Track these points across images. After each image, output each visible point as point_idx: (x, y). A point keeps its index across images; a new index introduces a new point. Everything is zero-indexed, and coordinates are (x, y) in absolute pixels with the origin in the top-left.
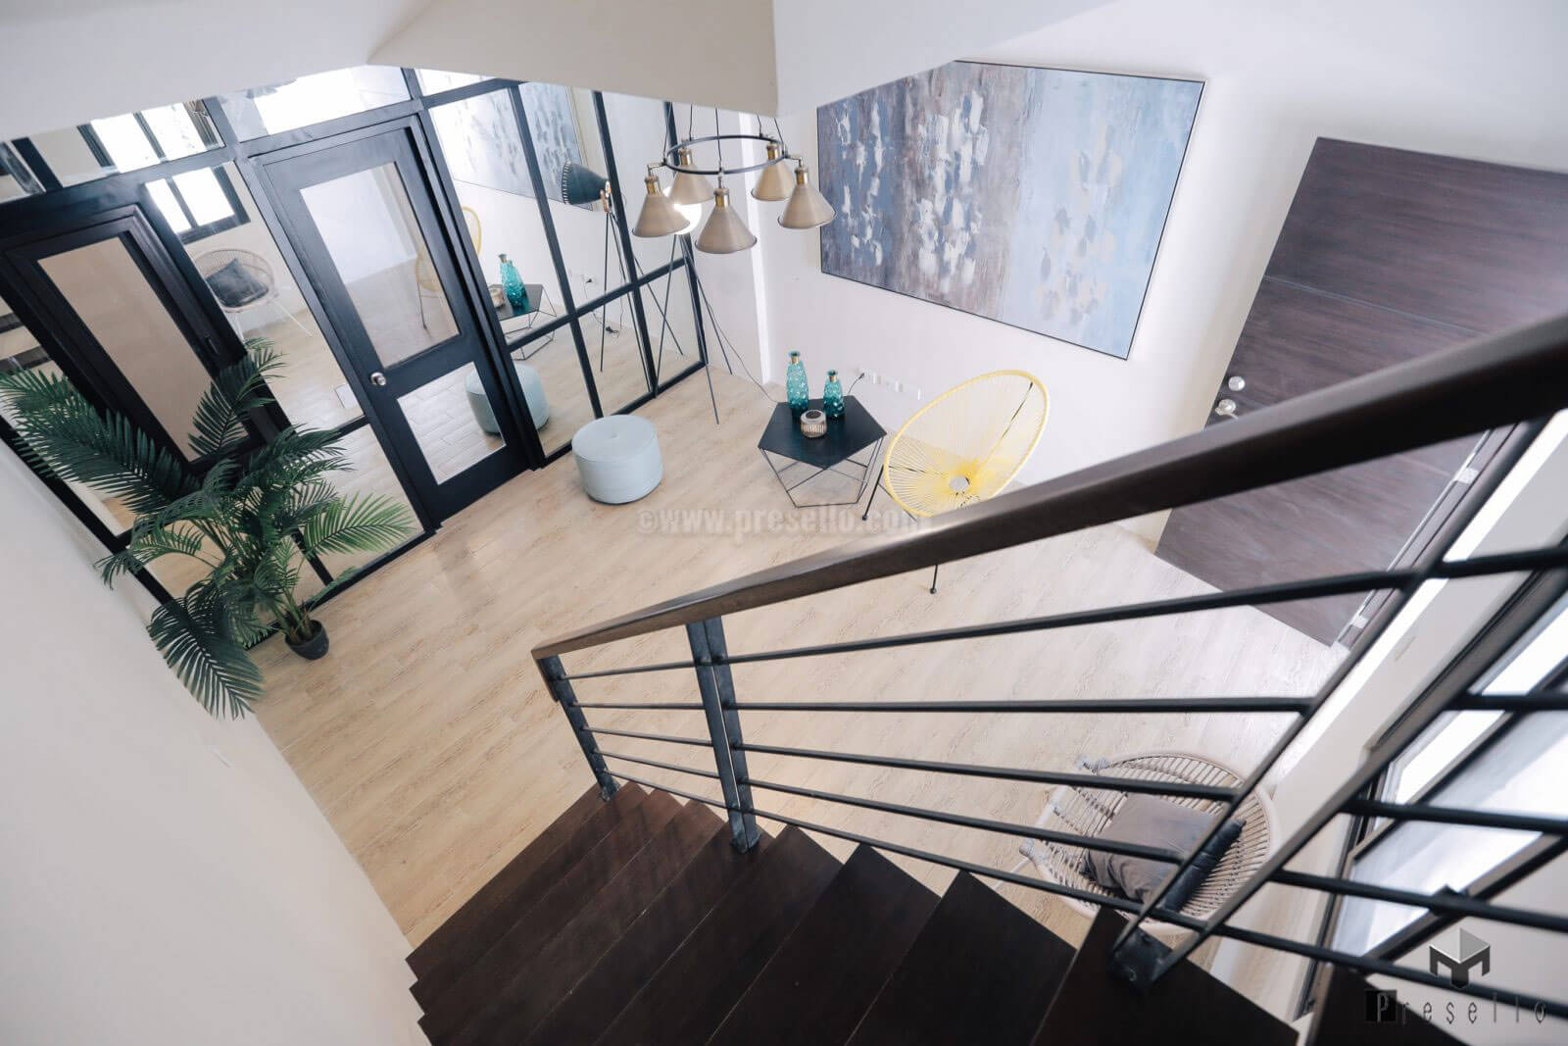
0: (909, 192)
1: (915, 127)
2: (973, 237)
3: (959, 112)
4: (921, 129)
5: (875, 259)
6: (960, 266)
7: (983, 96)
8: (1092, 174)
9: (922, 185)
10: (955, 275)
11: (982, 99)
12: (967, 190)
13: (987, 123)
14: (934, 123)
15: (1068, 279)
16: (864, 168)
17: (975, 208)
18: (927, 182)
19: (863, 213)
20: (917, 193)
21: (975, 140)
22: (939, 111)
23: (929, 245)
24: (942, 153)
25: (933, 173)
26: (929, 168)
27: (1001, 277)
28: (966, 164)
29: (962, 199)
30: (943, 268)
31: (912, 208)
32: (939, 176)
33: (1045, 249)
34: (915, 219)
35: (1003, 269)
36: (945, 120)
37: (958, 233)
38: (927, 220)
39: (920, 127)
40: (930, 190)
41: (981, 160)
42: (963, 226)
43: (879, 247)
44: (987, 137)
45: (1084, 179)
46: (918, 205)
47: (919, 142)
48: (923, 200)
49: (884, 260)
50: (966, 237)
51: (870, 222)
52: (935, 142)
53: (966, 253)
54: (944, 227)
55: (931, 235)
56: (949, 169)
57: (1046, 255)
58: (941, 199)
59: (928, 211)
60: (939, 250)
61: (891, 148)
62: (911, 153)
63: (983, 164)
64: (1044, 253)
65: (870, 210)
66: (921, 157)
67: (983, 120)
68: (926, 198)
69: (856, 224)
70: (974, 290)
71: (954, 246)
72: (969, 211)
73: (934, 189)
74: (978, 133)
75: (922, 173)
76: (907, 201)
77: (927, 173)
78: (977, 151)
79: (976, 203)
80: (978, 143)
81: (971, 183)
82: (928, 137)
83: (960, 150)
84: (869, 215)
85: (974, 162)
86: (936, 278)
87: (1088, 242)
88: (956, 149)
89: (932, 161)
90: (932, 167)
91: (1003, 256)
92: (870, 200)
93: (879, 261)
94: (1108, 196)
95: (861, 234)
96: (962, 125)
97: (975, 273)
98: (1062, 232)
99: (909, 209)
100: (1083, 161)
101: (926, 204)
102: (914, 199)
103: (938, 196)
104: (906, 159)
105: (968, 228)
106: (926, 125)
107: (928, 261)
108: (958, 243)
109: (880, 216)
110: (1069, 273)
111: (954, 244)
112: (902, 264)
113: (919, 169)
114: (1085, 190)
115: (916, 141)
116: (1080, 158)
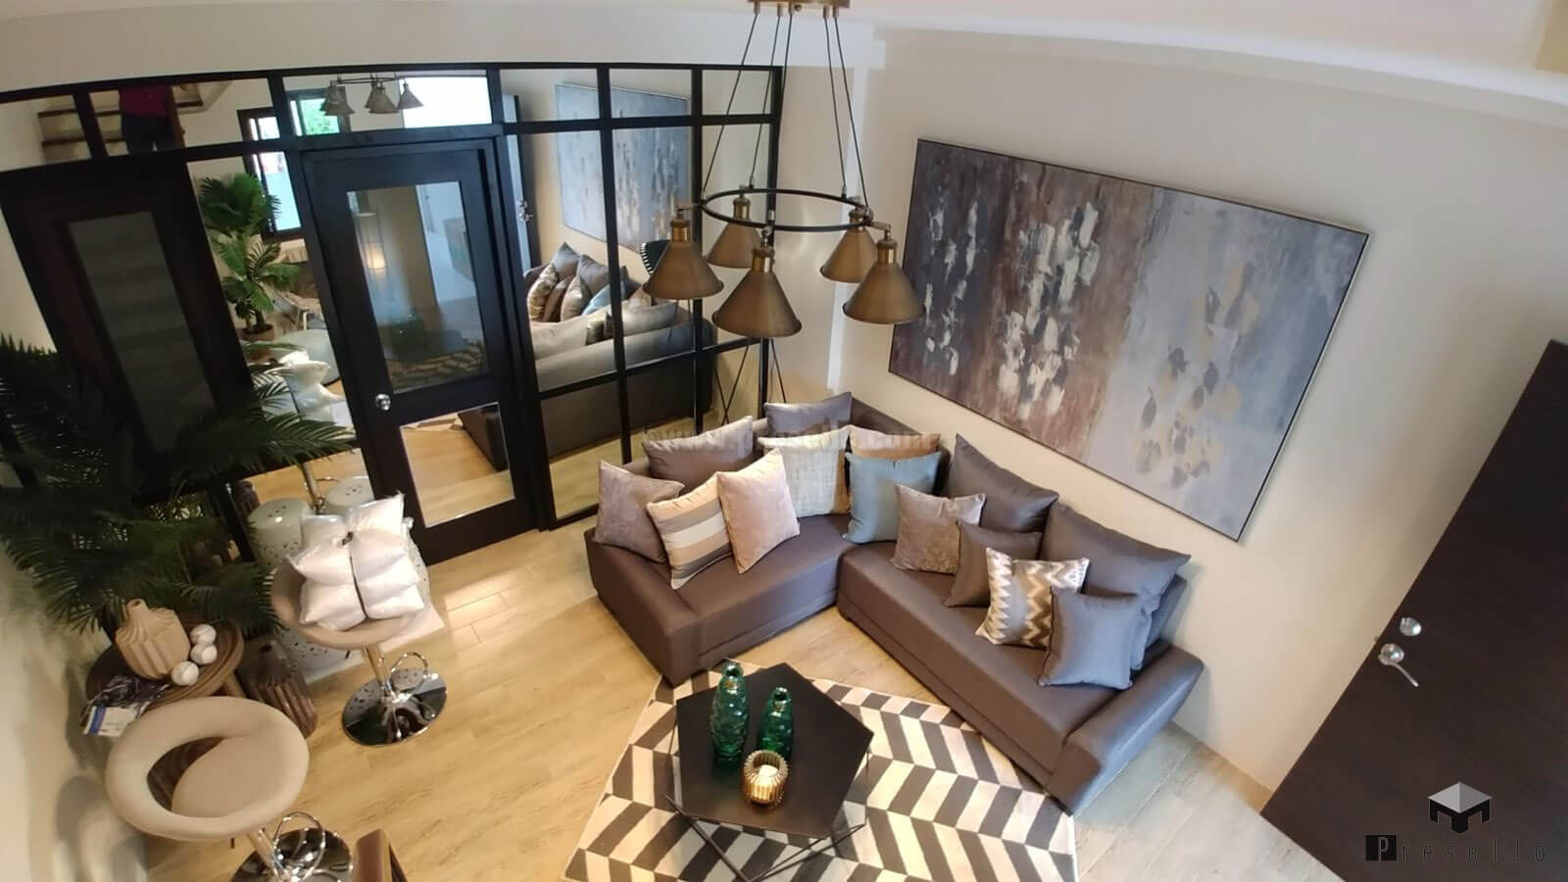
0: (999, 299)
1: (1015, 234)
2: (1065, 362)
3: (1067, 223)
4: (1022, 236)
5: (949, 368)
6: (1046, 393)
7: (1098, 209)
8: (1221, 315)
9: (1015, 297)
10: (1038, 401)
11: (1097, 213)
12: (1065, 310)
13: (1100, 239)
14: (1038, 231)
15: (1176, 432)
16: (953, 268)
17: (1073, 331)
18: (1021, 294)
19: (944, 316)
20: (1007, 304)
21: (1082, 257)
22: (1045, 220)
23: (1014, 363)
24: (1043, 265)
25: (1029, 286)
26: (1025, 279)
27: (1093, 413)
28: (1068, 281)
29: (1059, 319)
30: (1025, 391)
31: (999, 320)
32: (1036, 289)
33: (1151, 392)
34: (1002, 331)
35: (1097, 404)
36: (1051, 230)
37: (1048, 356)
38: (1015, 335)
39: (1022, 233)
40: (1023, 303)
41: (1087, 278)
42: (1056, 349)
43: (956, 354)
44: (1097, 256)
45: (1210, 319)
46: (1007, 317)
47: (1018, 250)
48: (1013, 313)
49: (959, 369)
50: (1058, 361)
51: (950, 327)
52: (1036, 252)
53: (1054, 379)
54: (1033, 346)
55: (1016, 353)
56: (1047, 283)
57: (1151, 399)
58: (1034, 315)
59: (1017, 326)
60: (1023, 372)
61: (985, 251)
62: (1007, 260)
63: (1089, 284)
64: (1149, 396)
65: (952, 314)
66: (1017, 266)
67: (1095, 236)
68: (1017, 311)
69: (934, 326)
70: (1058, 422)
71: (1041, 369)
72: (1064, 332)
73: (1028, 303)
74: (1088, 249)
75: (1016, 283)
76: (995, 311)
77: (1022, 283)
78: (1084, 270)
79: (1074, 327)
80: (1086, 260)
81: (1071, 303)
82: (1029, 245)
83: (1063, 265)
84: (950, 318)
85: (1078, 280)
86: (1016, 401)
87: (1206, 393)
88: (1060, 263)
89: (1029, 273)
90: (1029, 278)
91: (1099, 390)
92: (953, 303)
93: (953, 370)
94: (1238, 344)
95: (938, 339)
96: (1069, 237)
97: (1062, 403)
98: (1174, 375)
99: (996, 320)
100: (1211, 299)
101: (1017, 318)
102: (1004, 309)
103: (1031, 310)
104: (1000, 266)
105: (1060, 352)
106: (1028, 232)
107: (1009, 380)
108: (1048, 365)
109: (962, 321)
110: (1177, 424)
111: (1042, 366)
112: (979, 379)
113: (1013, 279)
114: (1211, 333)
115: (1014, 248)
116: (1208, 297)
